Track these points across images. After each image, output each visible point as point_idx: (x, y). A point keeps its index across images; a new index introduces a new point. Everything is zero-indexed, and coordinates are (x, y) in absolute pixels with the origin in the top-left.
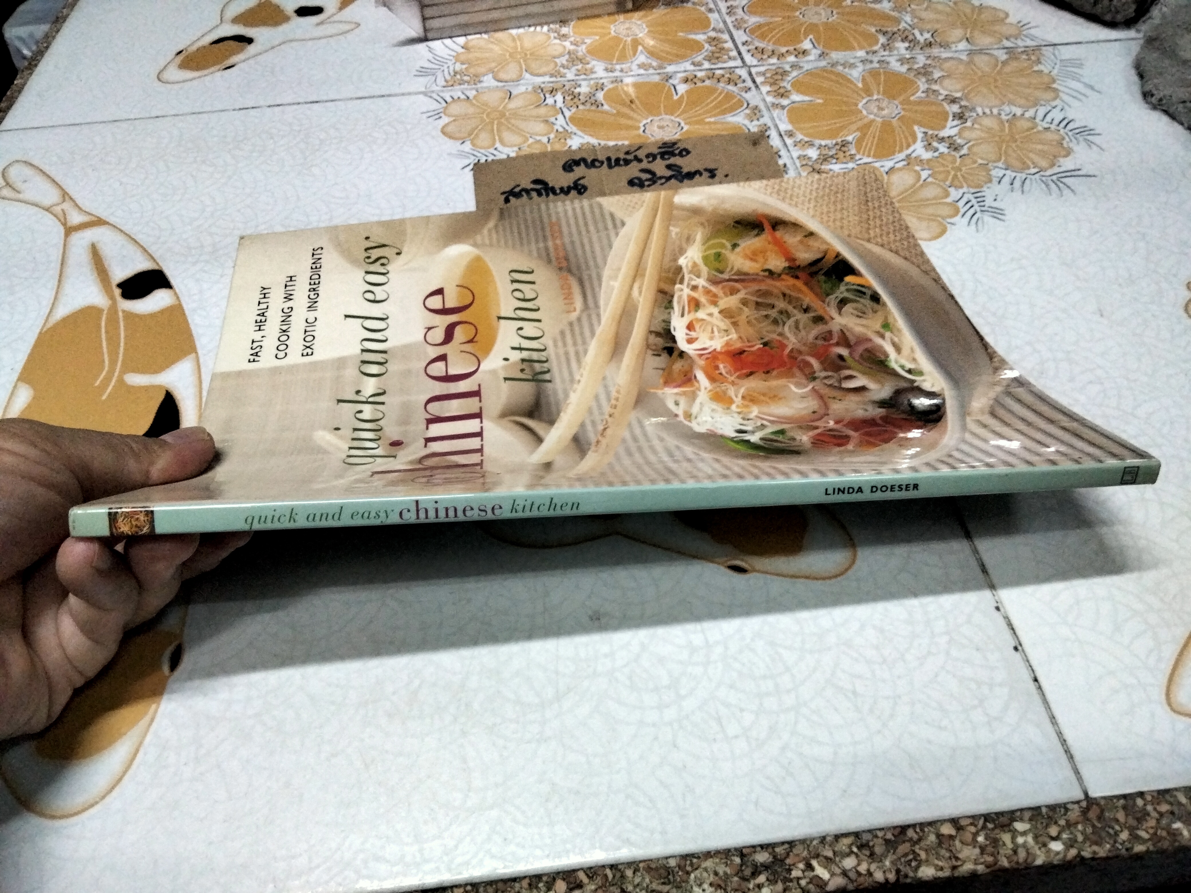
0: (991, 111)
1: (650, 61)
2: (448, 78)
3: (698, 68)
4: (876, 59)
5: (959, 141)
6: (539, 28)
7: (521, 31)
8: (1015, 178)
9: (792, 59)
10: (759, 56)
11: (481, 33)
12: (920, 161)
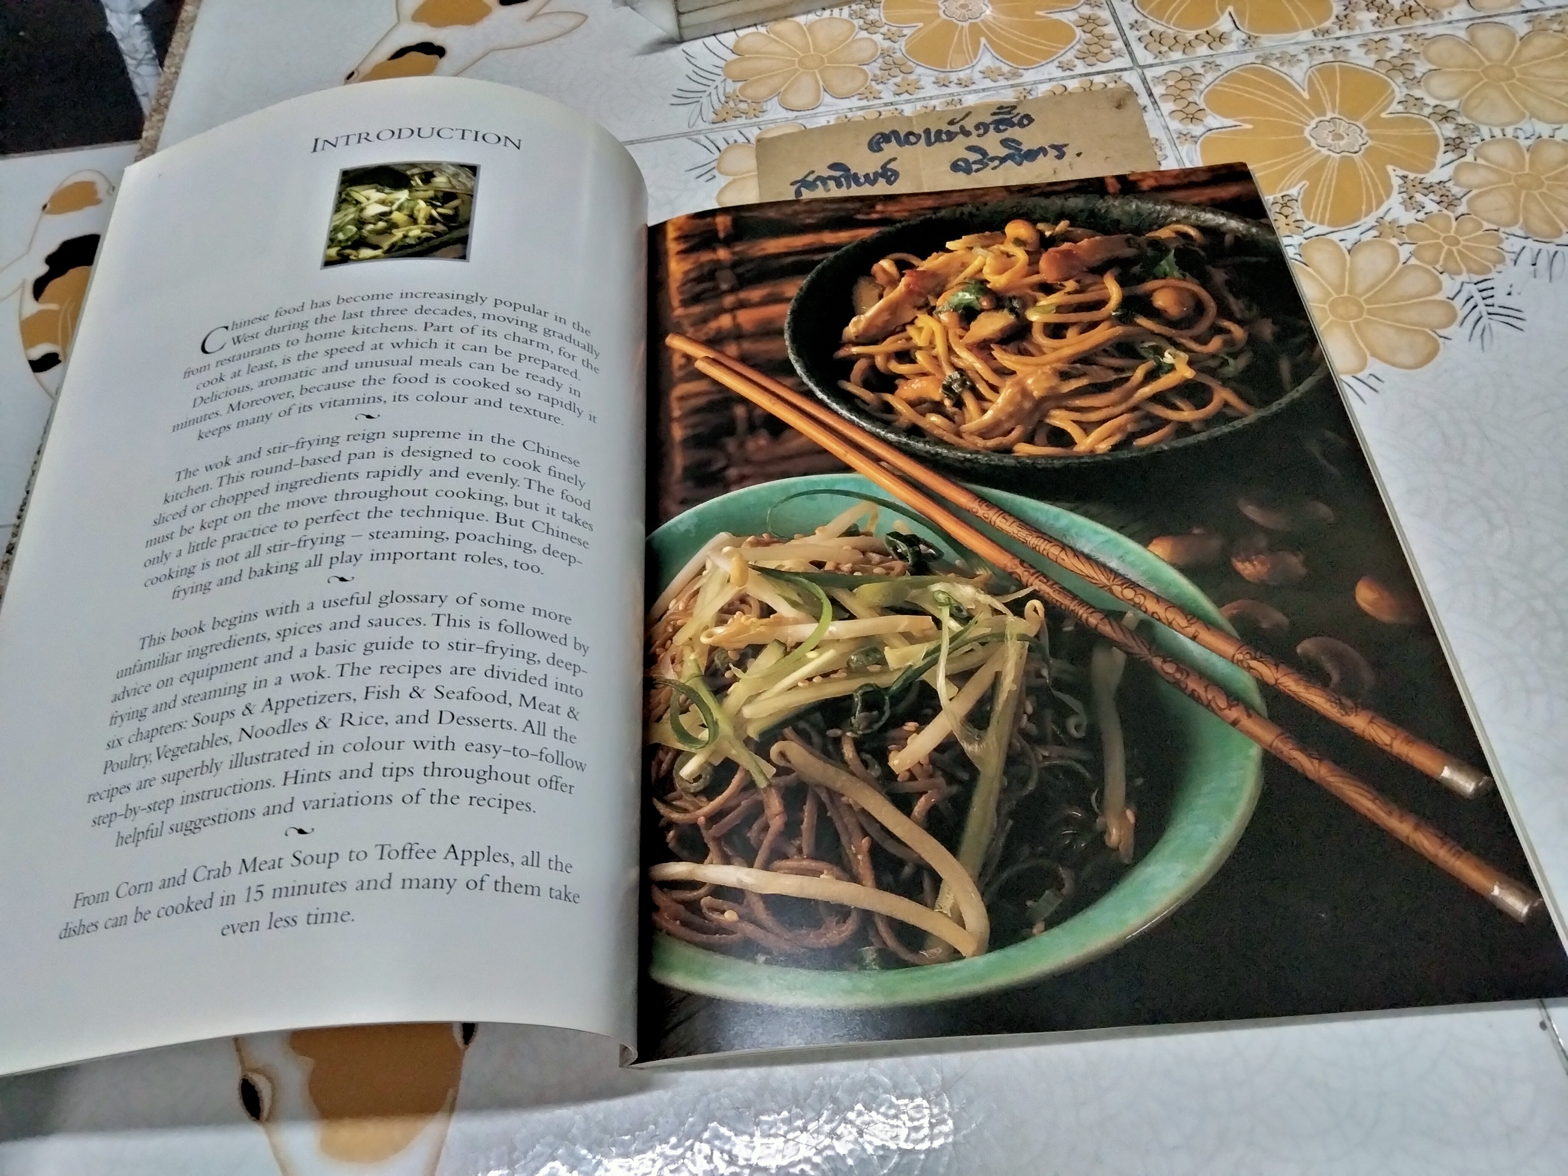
0: (1503, 130)
1: (999, 64)
2: (718, 106)
3: (1068, 73)
4: (1327, 45)
5: (1456, 190)
6: (836, 11)
7: (812, 17)
8: (1540, 251)
9: (1203, 50)
10: (1155, 46)
11: (755, 25)
12: (1398, 229)
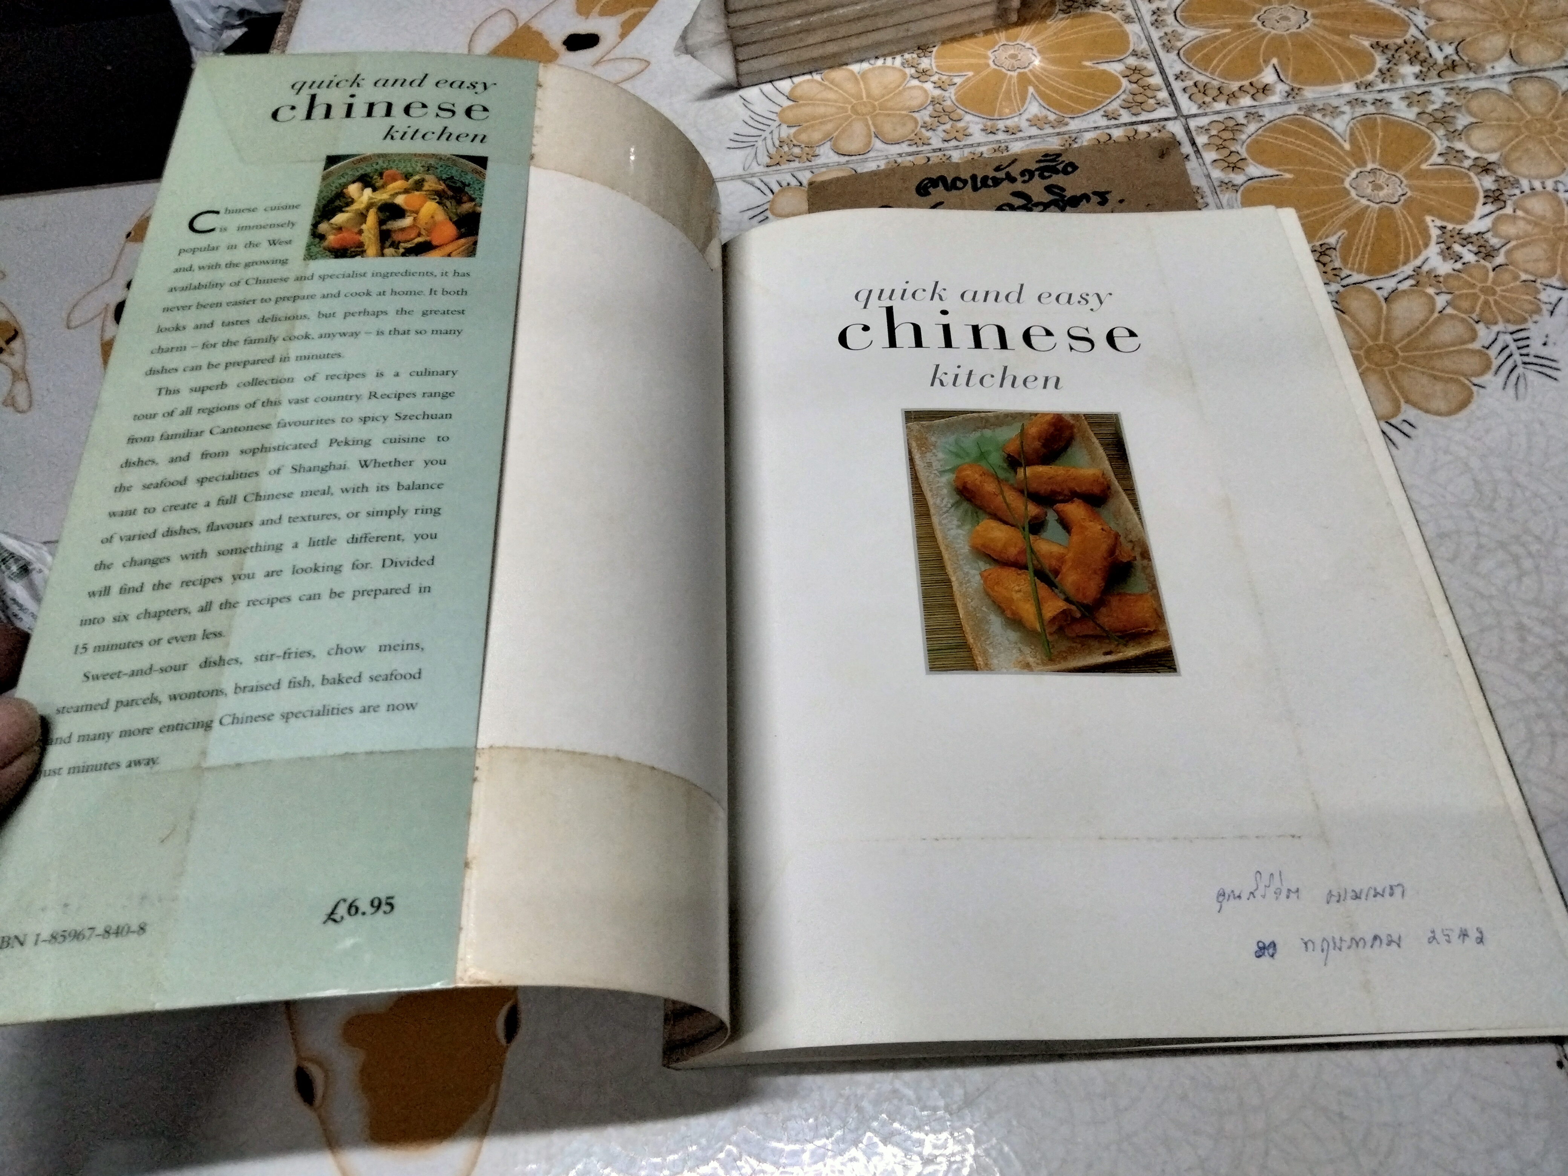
0: (1543, 183)
1: (1045, 112)
2: (772, 151)
3: (1113, 122)
4: (1370, 97)
5: (1494, 241)
6: (889, 60)
7: (865, 66)
9: (1246, 101)
10: (1200, 97)
11: (811, 73)
12: (1435, 278)
